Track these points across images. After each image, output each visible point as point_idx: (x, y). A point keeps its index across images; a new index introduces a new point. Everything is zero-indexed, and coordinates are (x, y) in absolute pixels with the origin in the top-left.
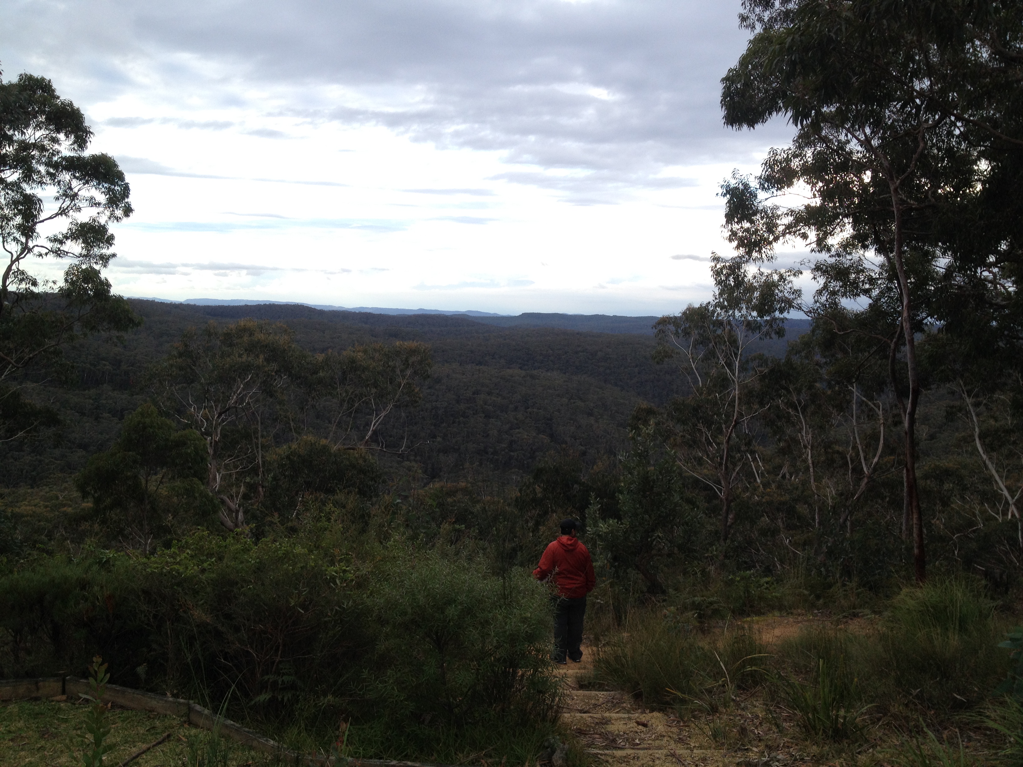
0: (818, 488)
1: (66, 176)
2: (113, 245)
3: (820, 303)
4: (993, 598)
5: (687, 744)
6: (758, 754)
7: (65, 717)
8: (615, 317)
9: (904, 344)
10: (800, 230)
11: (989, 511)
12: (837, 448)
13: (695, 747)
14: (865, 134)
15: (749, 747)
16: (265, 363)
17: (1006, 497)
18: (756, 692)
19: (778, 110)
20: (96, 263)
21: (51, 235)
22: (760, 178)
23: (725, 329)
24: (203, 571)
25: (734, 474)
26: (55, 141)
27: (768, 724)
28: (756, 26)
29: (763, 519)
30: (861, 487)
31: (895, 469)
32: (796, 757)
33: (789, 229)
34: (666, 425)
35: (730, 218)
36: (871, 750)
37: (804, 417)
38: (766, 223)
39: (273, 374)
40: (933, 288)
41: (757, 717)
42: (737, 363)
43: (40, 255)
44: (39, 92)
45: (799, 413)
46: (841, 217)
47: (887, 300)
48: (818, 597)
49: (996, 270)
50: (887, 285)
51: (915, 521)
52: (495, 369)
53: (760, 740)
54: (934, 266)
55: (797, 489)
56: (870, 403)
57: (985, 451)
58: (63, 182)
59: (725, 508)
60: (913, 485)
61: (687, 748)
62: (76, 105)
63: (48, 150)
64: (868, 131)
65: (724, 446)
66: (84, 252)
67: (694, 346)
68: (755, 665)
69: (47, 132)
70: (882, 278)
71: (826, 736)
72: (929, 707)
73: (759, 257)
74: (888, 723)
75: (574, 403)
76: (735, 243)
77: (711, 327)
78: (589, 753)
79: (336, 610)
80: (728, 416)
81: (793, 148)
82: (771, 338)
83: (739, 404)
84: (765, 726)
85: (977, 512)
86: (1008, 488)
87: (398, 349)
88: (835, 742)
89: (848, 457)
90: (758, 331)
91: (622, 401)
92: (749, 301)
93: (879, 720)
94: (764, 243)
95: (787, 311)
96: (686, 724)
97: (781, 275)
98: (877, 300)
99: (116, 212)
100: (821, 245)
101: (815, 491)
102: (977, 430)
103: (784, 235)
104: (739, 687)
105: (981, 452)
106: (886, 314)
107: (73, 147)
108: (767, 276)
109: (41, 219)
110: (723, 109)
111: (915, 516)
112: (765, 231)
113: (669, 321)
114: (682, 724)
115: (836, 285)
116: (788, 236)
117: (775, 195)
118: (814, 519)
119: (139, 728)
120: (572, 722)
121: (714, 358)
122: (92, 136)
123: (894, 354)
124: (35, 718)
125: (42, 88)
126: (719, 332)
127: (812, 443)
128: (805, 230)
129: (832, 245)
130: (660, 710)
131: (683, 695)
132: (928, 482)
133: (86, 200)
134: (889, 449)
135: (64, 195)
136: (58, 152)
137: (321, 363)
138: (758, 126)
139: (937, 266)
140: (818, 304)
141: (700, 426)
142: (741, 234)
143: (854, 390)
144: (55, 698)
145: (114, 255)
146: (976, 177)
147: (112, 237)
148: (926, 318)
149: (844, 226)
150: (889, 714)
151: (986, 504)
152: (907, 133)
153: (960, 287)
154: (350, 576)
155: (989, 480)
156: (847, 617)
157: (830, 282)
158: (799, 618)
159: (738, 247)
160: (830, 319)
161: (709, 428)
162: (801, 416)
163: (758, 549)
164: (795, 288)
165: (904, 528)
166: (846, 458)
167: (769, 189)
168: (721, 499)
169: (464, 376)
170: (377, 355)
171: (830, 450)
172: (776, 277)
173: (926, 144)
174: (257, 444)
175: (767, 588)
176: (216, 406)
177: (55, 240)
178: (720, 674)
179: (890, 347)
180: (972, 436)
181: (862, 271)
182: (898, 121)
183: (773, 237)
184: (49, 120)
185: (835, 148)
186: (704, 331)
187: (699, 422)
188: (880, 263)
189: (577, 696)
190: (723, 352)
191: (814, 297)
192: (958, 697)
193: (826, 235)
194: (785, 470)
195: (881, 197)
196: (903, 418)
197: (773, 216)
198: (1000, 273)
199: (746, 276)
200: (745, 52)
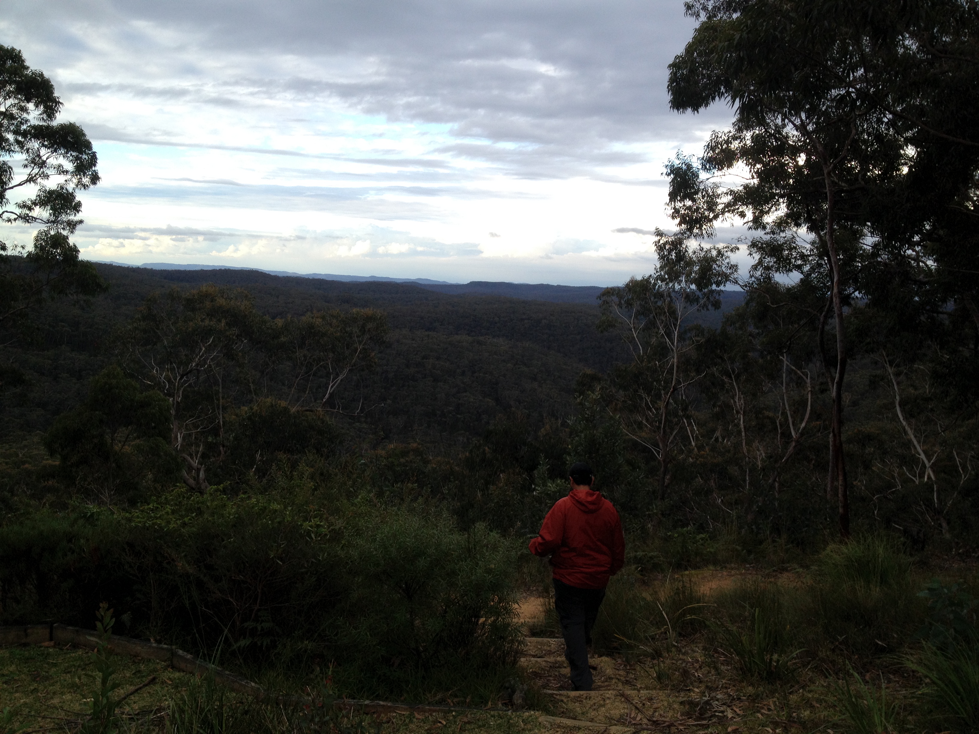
0: (749, 451)
1: (35, 144)
2: (80, 212)
3: (755, 278)
4: (911, 555)
5: (634, 685)
6: (699, 694)
7: (54, 662)
8: (559, 287)
9: (832, 317)
10: (738, 209)
11: (908, 474)
12: (767, 413)
13: (641, 688)
14: (802, 120)
15: (691, 687)
16: (227, 328)
17: (923, 461)
18: (695, 639)
19: (721, 95)
20: (63, 229)
21: (20, 201)
22: (703, 159)
23: (665, 301)
24: (184, 524)
25: (671, 438)
26: (23, 109)
27: (707, 668)
28: (701, 15)
29: (697, 480)
30: (789, 450)
31: (821, 433)
32: (733, 697)
33: (729, 208)
34: (608, 391)
35: (673, 196)
36: (801, 691)
37: (737, 384)
38: (707, 202)
39: (234, 337)
40: (860, 265)
41: (697, 661)
42: (676, 333)
43: (9, 220)
44: (9, 63)
45: (732, 380)
46: (777, 198)
47: (818, 275)
48: (749, 552)
49: (918, 249)
50: (817, 261)
51: (840, 482)
52: (443, 335)
53: (701, 682)
54: (862, 243)
55: (729, 451)
56: (799, 372)
57: (905, 418)
58: (32, 150)
59: (662, 469)
60: (838, 450)
61: (634, 689)
62: (47, 75)
63: (17, 119)
64: (803, 116)
65: (663, 410)
66: (52, 218)
67: (636, 317)
68: (694, 614)
69: (16, 101)
70: (813, 255)
71: (761, 677)
72: (853, 652)
73: (699, 233)
74: (817, 666)
75: (519, 368)
76: (678, 220)
77: (652, 299)
78: (545, 694)
79: (312, 562)
80: (668, 382)
81: (733, 132)
82: (708, 309)
83: (677, 372)
84: (705, 669)
85: (896, 475)
86: (925, 452)
87: (355, 316)
88: (769, 683)
89: (778, 422)
90: (695, 304)
91: (564, 367)
92: (688, 275)
93: (809, 663)
94: (704, 220)
95: (723, 285)
96: (632, 667)
97: (719, 250)
98: (808, 275)
99: (83, 179)
100: (757, 222)
101: (746, 454)
102: (898, 397)
103: (723, 213)
104: (680, 634)
105: (901, 419)
106: (815, 289)
107: (41, 116)
108: (706, 252)
109: (10, 186)
110: (670, 93)
111: (841, 478)
112: (705, 209)
113: (613, 293)
114: (628, 668)
115: (770, 261)
116: (727, 214)
117: (715, 175)
118: (745, 481)
119: (125, 672)
120: (528, 666)
121: (654, 328)
122: (61, 106)
123: (823, 327)
124: (26, 663)
125: (12, 59)
126: (659, 303)
127: (745, 407)
128: (743, 208)
129: (767, 223)
130: (607, 655)
131: (629, 641)
132: (851, 446)
133: (54, 168)
134: (816, 415)
135: (32, 162)
136: (27, 121)
137: (281, 329)
138: (702, 110)
139: (864, 244)
140: (753, 279)
141: (641, 392)
142: (683, 212)
143: (784, 360)
144: (43, 644)
145: (81, 222)
146: (902, 161)
147: (79, 204)
148: (854, 292)
149: (779, 205)
150: (817, 658)
151: (904, 468)
152: (840, 119)
153: (885, 264)
154: (324, 530)
155: (908, 444)
156: (777, 571)
157: (764, 258)
158: (733, 572)
159: (680, 224)
160: (764, 292)
161: (649, 394)
162: (735, 384)
163: (693, 508)
164: (732, 263)
165: (829, 489)
166: (776, 423)
167: (710, 169)
168: (659, 461)
169: (414, 342)
170: (335, 321)
171: (761, 416)
172: (714, 253)
173: (857, 130)
174: (218, 405)
175: (702, 544)
176: (178, 368)
177: (24, 206)
178: (662, 622)
179: (819, 320)
180: (893, 404)
181: (795, 248)
182: (831, 107)
183: (713, 215)
184: (19, 90)
185: (773, 131)
186: (646, 303)
187: (639, 388)
188: (811, 240)
189: (530, 642)
190: (662, 323)
191: (750, 272)
192: (880, 643)
193: (763, 213)
194: (718, 434)
195: (815, 179)
196: (831, 387)
197: (714, 194)
198: (922, 251)
199: (687, 251)
200: (691, 40)
